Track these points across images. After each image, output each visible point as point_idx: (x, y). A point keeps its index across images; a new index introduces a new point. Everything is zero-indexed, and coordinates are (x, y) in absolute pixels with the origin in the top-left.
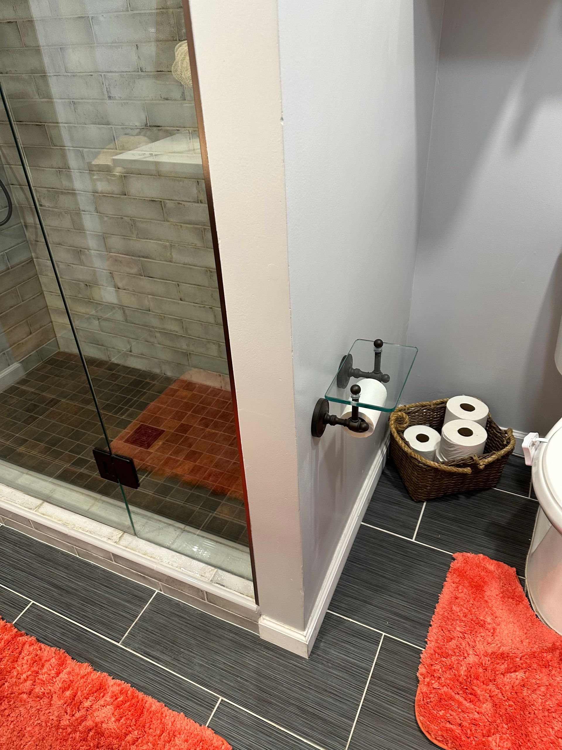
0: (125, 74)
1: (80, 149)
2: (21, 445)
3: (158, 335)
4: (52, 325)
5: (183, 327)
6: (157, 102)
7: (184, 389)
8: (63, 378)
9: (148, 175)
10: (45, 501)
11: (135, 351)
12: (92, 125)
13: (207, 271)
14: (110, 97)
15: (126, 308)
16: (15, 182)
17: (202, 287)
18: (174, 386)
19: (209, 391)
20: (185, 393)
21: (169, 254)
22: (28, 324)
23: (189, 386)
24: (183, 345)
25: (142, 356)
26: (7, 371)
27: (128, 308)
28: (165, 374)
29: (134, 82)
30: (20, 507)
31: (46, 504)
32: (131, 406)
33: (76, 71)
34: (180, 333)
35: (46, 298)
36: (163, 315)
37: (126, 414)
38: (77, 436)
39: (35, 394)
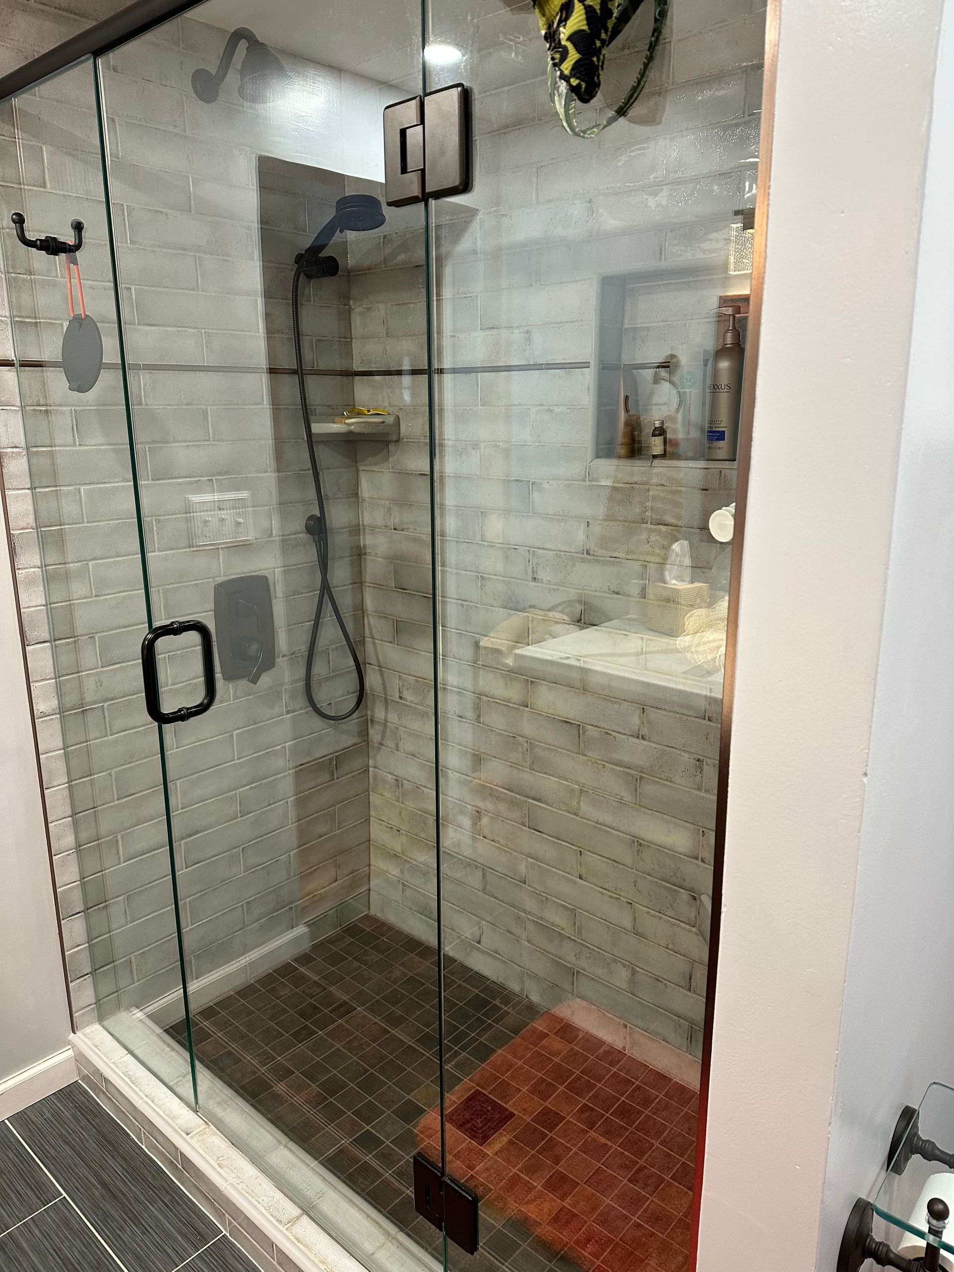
0: (563, 553)
1: (477, 636)
2: (281, 1078)
3: (531, 926)
4: (369, 869)
5: (575, 923)
6: (602, 594)
7: (556, 1034)
8: (365, 965)
9: (567, 686)
10: (305, 1212)
11: (488, 942)
12: (502, 609)
13: (633, 842)
14: (534, 579)
15: (488, 869)
16: (374, 662)
17: (620, 866)
18: (540, 1025)
19: (602, 1050)
20: (557, 1044)
21: (575, 803)
22: (336, 866)
23: (566, 1030)
24: (569, 954)
25: (494, 954)
26: (288, 936)
27: (492, 871)
28: (527, 997)
29: (574, 565)
30: (264, 1212)
31: (305, 1219)
32: (463, 1048)
33: (495, 541)
34: (568, 931)
35: (371, 827)
36: (545, 895)
37: (453, 1063)
38: (369, 1085)
39: (319, 985)
